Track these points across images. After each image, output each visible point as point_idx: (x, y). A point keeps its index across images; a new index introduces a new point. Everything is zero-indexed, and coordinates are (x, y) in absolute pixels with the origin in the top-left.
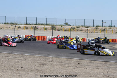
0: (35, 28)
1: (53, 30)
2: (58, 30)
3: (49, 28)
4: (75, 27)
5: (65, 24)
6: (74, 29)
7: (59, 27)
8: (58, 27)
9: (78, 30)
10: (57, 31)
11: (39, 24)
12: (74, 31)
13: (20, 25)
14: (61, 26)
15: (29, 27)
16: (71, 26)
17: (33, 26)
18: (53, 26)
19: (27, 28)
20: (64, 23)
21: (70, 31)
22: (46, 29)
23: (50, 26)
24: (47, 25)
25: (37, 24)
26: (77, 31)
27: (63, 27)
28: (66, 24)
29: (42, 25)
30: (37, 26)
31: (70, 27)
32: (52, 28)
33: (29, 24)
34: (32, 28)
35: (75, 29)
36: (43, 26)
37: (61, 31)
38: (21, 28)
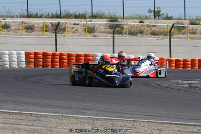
0: (57, 29)
1: (114, 33)
2: (132, 33)
3: (102, 29)
4: (186, 23)
5: (152, 14)
6: (181, 29)
7: (135, 23)
8: (131, 22)
9: (194, 33)
10: (129, 37)
11: (68, 16)
12: (182, 36)
13: (8, 20)
14: (138, 21)
15: (38, 24)
16: (170, 18)
17: (49, 21)
18: (113, 19)
19: (30, 28)
20: (150, 11)
21: (170, 34)
22: (90, 30)
23: (104, 22)
24: (94, 16)
25: (63, 13)
26: (193, 36)
27: (146, 23)
28: (157, 14)
29: (76, 17)
30: (62, 21)
31: (170, 23)
32: (111, 27)
33: (36, 16)
34: (45, 28)
35: (184, 28)
36: (82, 22)
37: (139, 35)
38: (12, 28)
